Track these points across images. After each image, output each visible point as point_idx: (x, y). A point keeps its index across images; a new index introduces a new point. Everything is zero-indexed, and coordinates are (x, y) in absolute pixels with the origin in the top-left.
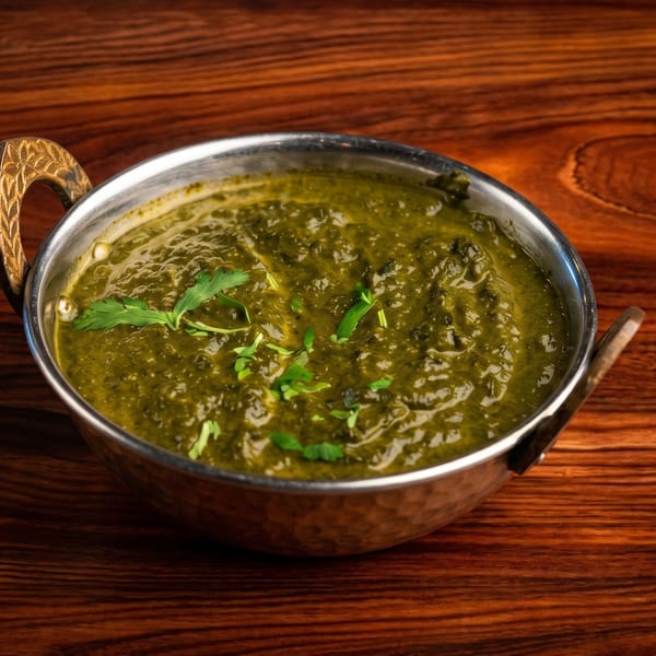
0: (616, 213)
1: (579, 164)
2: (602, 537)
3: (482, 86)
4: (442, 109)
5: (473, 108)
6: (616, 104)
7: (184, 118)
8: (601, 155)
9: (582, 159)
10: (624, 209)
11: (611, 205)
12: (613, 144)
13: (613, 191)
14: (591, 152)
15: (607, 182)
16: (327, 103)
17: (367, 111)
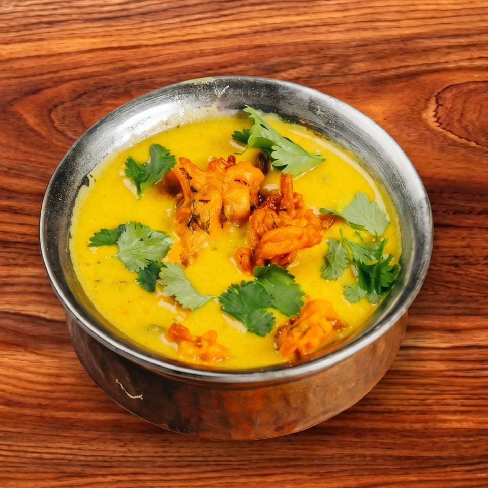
0: (466, 147)
1: (438, 105)
2: (455, 422)
3: (363, 39)
4: (333, 59)
5: (356, 58)
6: (467, 55)
7: (135, 67)
8: (455, 97)
9: (440, 102)
10: (473, 144)
11: (464, 141)
12: (465, 89)
13: (465, 128)
14: (448, 95)
15: (459, 121)
16: (244, 54)
17: (275, 60)
